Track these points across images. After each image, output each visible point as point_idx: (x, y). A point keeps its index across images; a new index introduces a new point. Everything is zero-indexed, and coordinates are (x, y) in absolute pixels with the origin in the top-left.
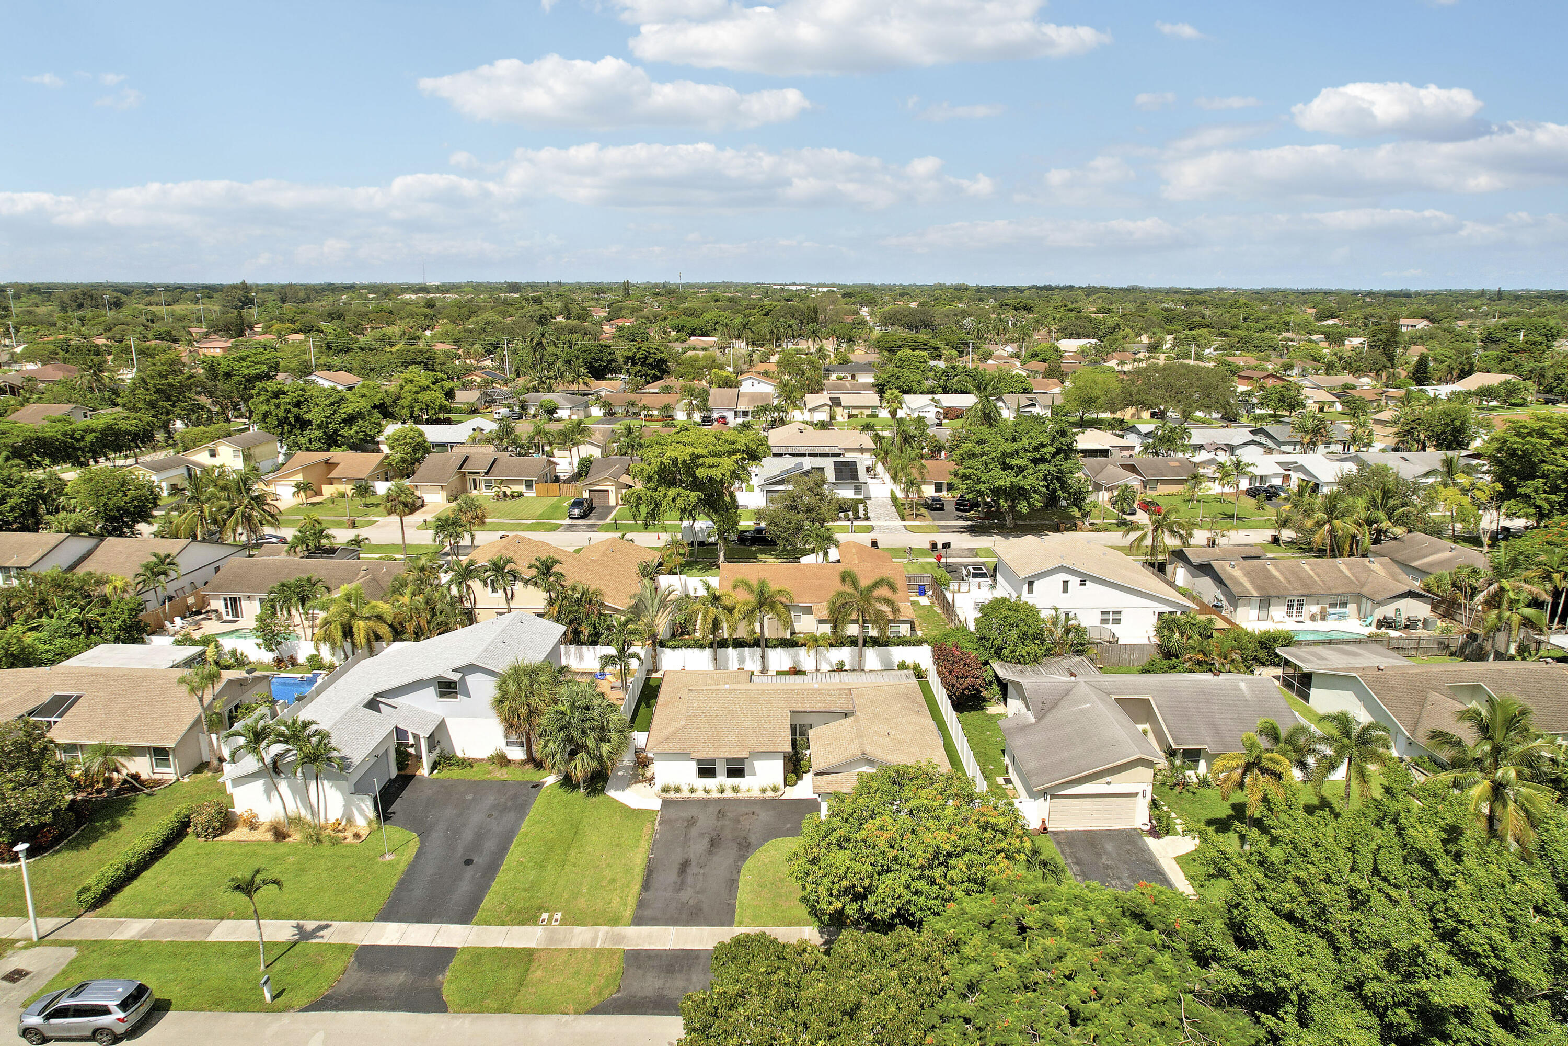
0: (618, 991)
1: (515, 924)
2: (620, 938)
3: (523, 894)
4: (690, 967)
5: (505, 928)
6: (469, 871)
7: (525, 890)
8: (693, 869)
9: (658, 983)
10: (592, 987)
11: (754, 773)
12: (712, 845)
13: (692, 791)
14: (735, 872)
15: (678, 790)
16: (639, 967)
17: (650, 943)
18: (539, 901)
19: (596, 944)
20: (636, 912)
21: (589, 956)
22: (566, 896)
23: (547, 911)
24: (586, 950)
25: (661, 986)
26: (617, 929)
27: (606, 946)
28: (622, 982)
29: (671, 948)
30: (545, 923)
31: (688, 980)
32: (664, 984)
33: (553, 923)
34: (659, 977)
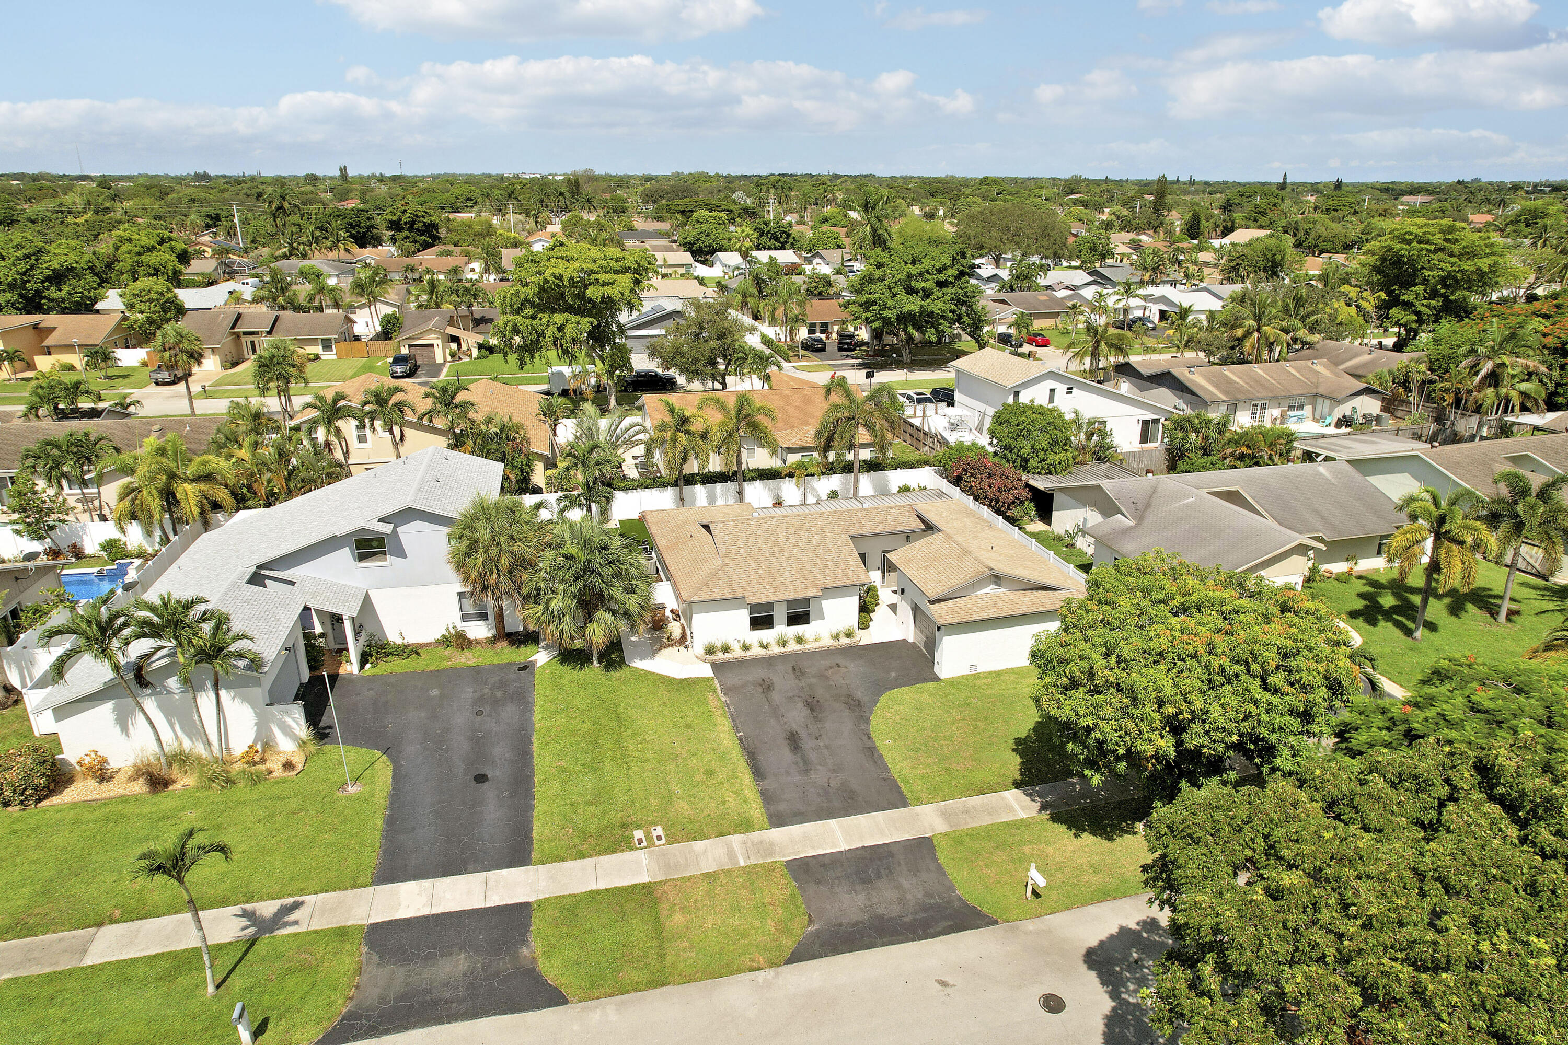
0: (811, 921)
1: (601, 854)
2: (769, 849)
3: (591, 810)
4: (890, 870)
5: (588, 862)
6: (488, 790)
7: (590, 803)
8: (807, 744)
9: (860, 899)
10: (770, 922)
11: (821, 617)
12: (812, 710)
13: (746, 648)
14: (865, 738)
15: (726, 649)
16: (818, 882)
17: (813, 848)
18: (620, 815)
19: (738, 863)
20: (767, 809)
21: (740, 880)
22: (655, 803)
23: (638, 827)
24: (728, 870)
25: (868, 903)
26: (755, 836)
27: (754, 861)
28: (808, 908)
29: (847, 848)
30: (644, 844)
31: (899, 887)
32: (869, 899)
33: (657, 843)
34: (855, 891)
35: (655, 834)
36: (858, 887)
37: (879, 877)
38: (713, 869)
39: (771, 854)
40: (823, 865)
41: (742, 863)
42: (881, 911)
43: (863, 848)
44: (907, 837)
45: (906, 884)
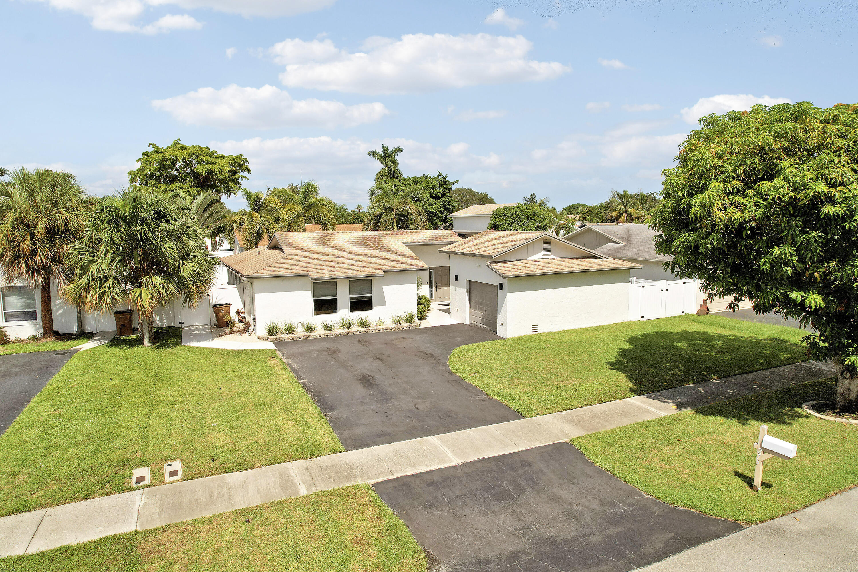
0: (432, 561)
1: (62, 501)
2: (346, 472)
3: (75, 451)
5: (32, 515)
7: (77, 444)
8: (382, 381)
9: (504, 520)
11: (383, 303)
12: (383, 361)
13: (310, 329)
15: (290, 330)
16: (430, 505)
17: (412, 465)
18: (117, 453)
19: (297, 491)
20: (339, 435)
21: (299, 514)
22: (177, 436)
23: (143, 464)
24: (281, 503)
25: (519, 525)
26: (324, 460)
27: (321, 487)
29: (461, 462)
30: (147, 482)
31: (555, 499)
32: (519, 520)
33: (168, 479)
34: (493, 512)
35: (168, 470)
36: (496, 506)
37: (521, 490)
38: (256, 502)
39: (349, 478)
40: (431, 484)
41: (303, 492)
42: (545, 531)
43: (484, 460)
44: (538, 444)
45: (566, 494)
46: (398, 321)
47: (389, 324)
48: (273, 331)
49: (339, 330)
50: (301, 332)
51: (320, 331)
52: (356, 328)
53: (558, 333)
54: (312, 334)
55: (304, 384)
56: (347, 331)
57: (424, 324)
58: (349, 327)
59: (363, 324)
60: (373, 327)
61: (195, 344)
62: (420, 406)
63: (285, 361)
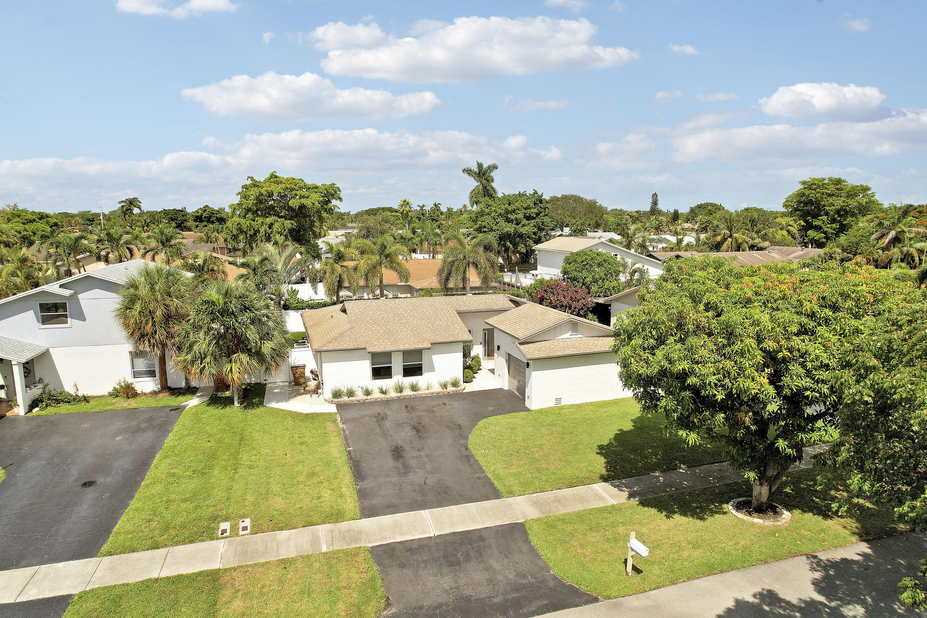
0: (388, 604)
1: (177, 544)
2: (357, 535)
3: (184, 506)
4: (480, 553)
5: (161, 552)
6: (90, 494)
7: (185, 500)
8: (410, 454)
9: (446, 582)
10: (341, 605)
11: (432, 369)
12: (418, 431)
13: (366, 393)
14: (463, 449)
15: (351, 393)
16: (402, 566)
17: (402, 534)
18: (211, 509)
19: (320, 548)
20: (362, 503)
21: (317, 565)
22: (250, 498)
23: (226, 520)
24: (308, 556)
25: (453, 585)
26: (344, 525)
27: (337, 547)
28: (388, 589)
29: (437, 534)
30: (227, 534)
31: (488, 568)
32: (456, 582)
33: (241, 533)
34: (441, 574)
35: (242, 525)
36: (445, 570)
37: (468, 558)
38: (293, 554)
39: (356, 541)
40: (410, 550)
41: (324, 549)
42: (469, 592)
43: (454, 534)
44: (499, 523)
45: (497, 566)
46: (445, 386)
47: (437, 389)
48: (337, 394)
49: (393, 394)
50: (360, 396)
51: (376, 395)
52: (408, 392)
53: (579, 406)
54: (369, 397)
55: (349, 452)
56: (399, 395)
57: (469, 388)
58: (401, 391)
59: (414, 388)
60: (423, 392)
61: (274, 405)
62: (428, 482)
63: (341, 426)
